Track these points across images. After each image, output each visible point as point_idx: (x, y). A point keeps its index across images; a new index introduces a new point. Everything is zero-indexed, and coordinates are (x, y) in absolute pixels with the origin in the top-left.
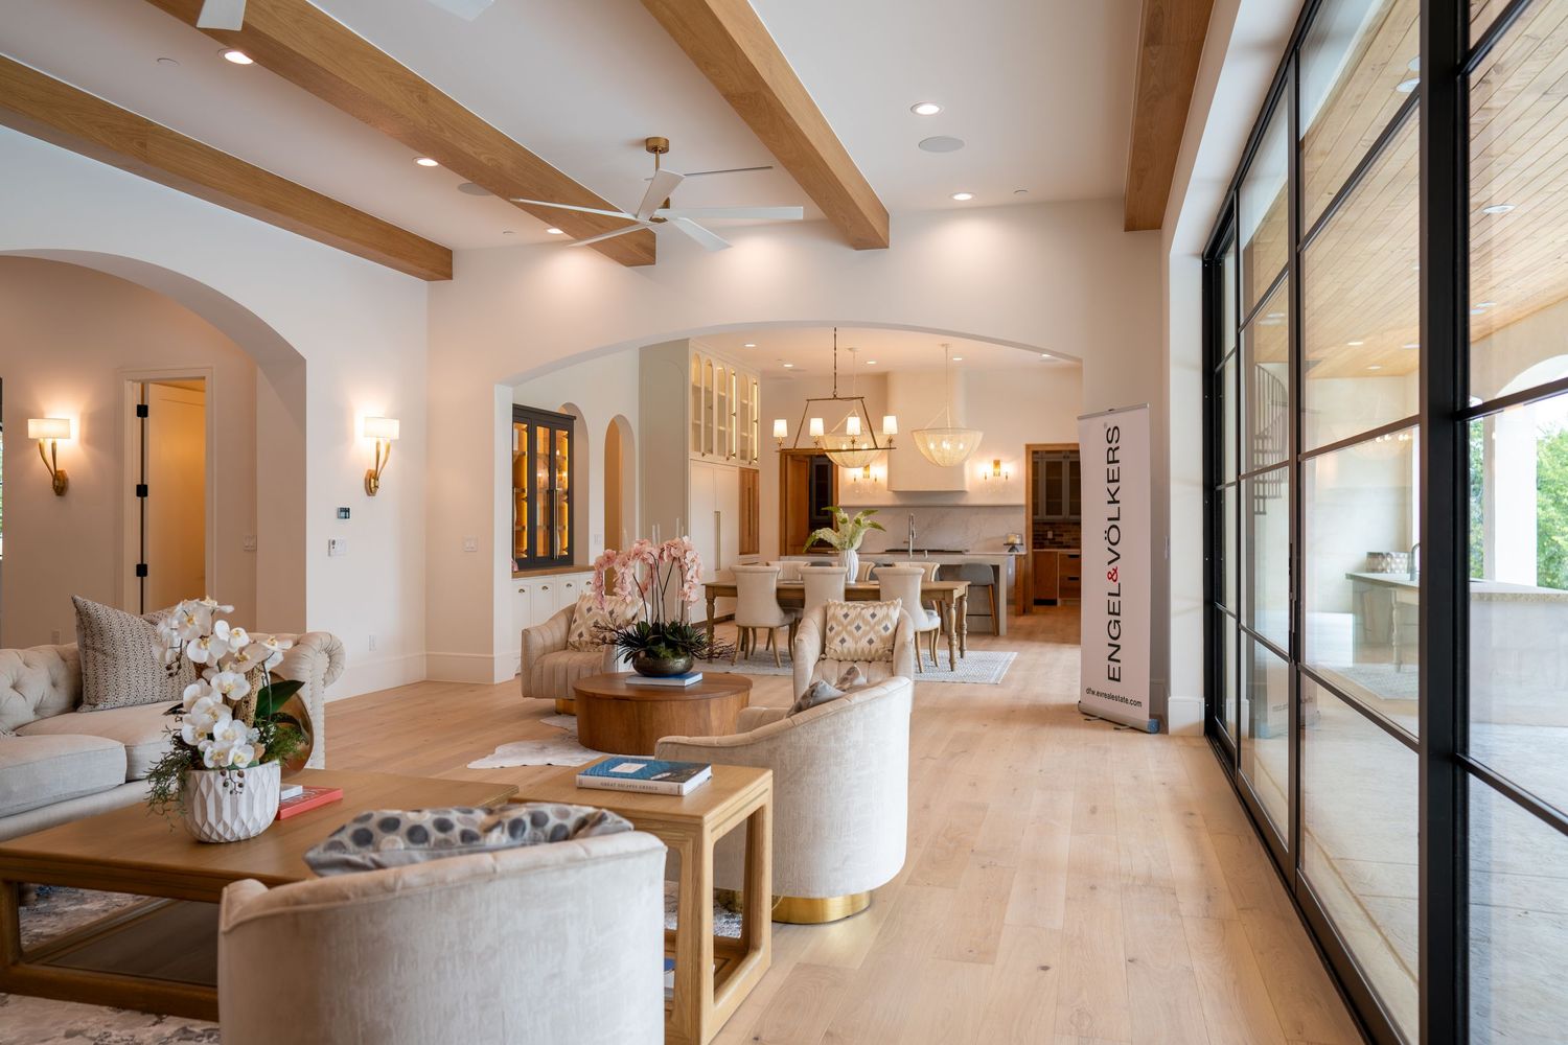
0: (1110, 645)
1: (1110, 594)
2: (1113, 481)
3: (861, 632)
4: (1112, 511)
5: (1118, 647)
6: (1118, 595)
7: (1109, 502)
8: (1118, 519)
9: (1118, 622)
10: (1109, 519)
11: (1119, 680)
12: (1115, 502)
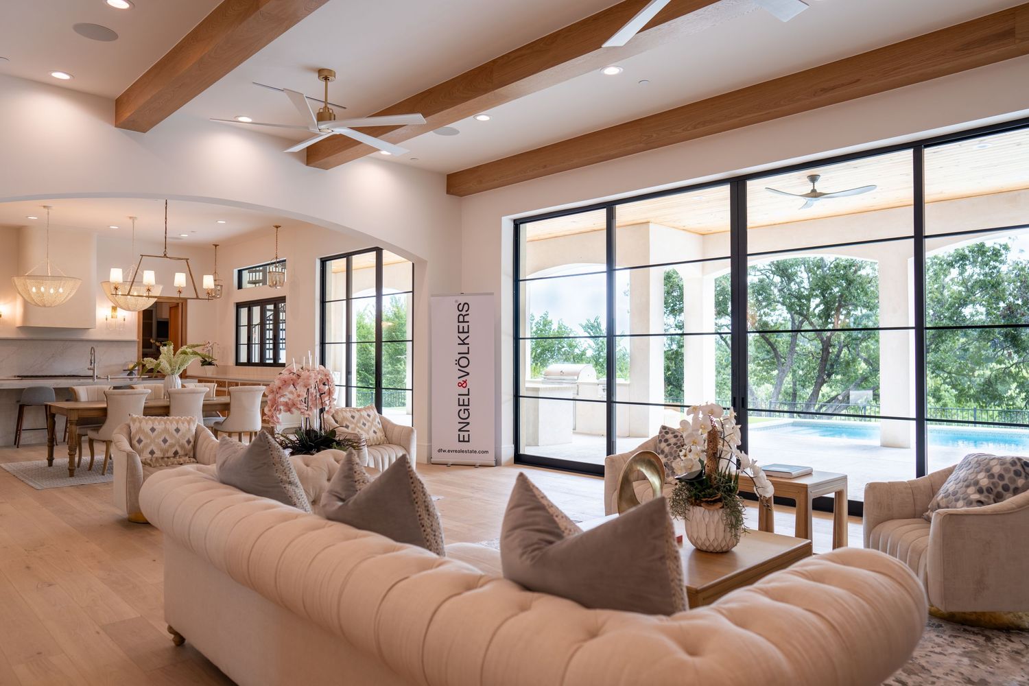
0: (459, 423)
1: (459, 395)
2: (463, 332)
3: (367, 427)
4: (464, 349)
5: (468, 423)
6: (468, 395)
7: (459, 344)
8: (468, 353)
9: (467, 410)
10: (459, 353)
11: (468, 441)
12: (464, 344)
